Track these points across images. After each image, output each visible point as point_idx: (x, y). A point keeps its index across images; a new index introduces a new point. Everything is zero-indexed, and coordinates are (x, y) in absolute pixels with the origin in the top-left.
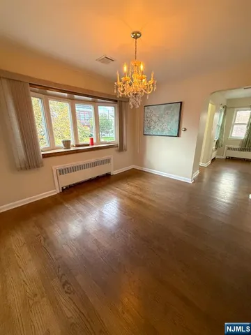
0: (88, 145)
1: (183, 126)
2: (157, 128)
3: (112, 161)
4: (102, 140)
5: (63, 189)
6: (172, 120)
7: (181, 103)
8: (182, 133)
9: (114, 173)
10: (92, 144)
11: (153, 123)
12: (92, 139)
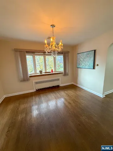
0: (50, 72)
1: (96, 63)
2: (83, 64)
3: (60, 80)
4: (57, 70)
5: (37, 90)
6: (90, 60)
7: (95, 51)
8: (96, 67)
9: (61, 85)
10: (52, 72)
11: (81, 62)
12: (52, 70)
